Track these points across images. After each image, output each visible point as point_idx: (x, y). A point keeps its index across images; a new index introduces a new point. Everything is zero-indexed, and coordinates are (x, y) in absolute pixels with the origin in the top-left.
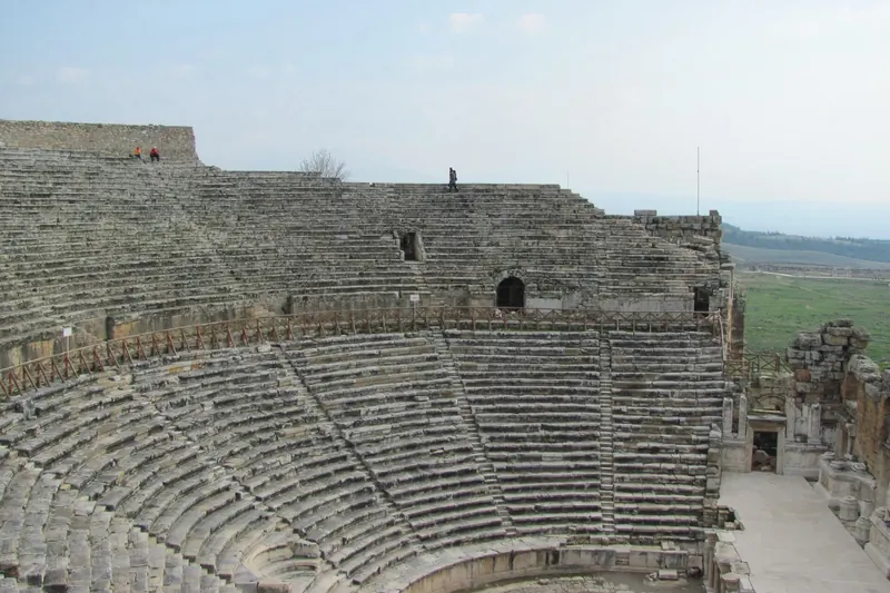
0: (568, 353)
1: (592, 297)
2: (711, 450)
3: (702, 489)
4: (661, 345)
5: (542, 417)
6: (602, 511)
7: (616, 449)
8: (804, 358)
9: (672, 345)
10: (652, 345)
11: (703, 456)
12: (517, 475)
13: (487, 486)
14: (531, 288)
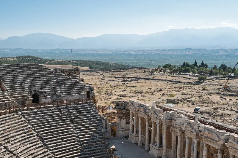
0: (59, 114)
1: (59, 97)
2: (103, 134)
3: (104, 145)
4: (82, 108)
5: (58, 133)
6: (82, 155)
7: (80, 138)
8: (121, 108)
9: (85, 108)
10: (80, 109)
11: (102, 136)
12: (58, 150)
13: (51, 155)
14: (42, 96)
